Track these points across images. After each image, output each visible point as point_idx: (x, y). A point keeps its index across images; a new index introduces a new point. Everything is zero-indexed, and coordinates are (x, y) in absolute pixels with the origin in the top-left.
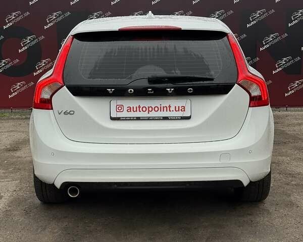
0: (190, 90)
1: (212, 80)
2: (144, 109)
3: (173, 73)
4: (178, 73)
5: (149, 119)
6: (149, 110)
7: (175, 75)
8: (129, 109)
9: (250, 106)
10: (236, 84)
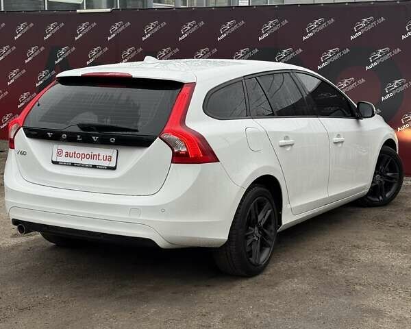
0: (113, 140)
1: (136, 131)
2: (78, 156)
3: (103, 122)
4: (108, 122)
5: (81, 166)
6: (82, 156)
7: (105, 124)
8: (67, 155)
9: (172, 162)
10: (158, 138)
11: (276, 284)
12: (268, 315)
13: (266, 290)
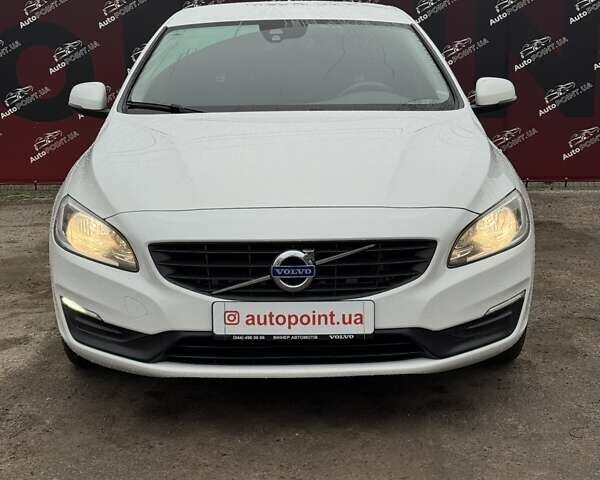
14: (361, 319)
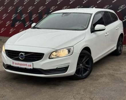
11: (98, 80)
12: (98, 89)
13: (95, 81)
14: (31, 66)
